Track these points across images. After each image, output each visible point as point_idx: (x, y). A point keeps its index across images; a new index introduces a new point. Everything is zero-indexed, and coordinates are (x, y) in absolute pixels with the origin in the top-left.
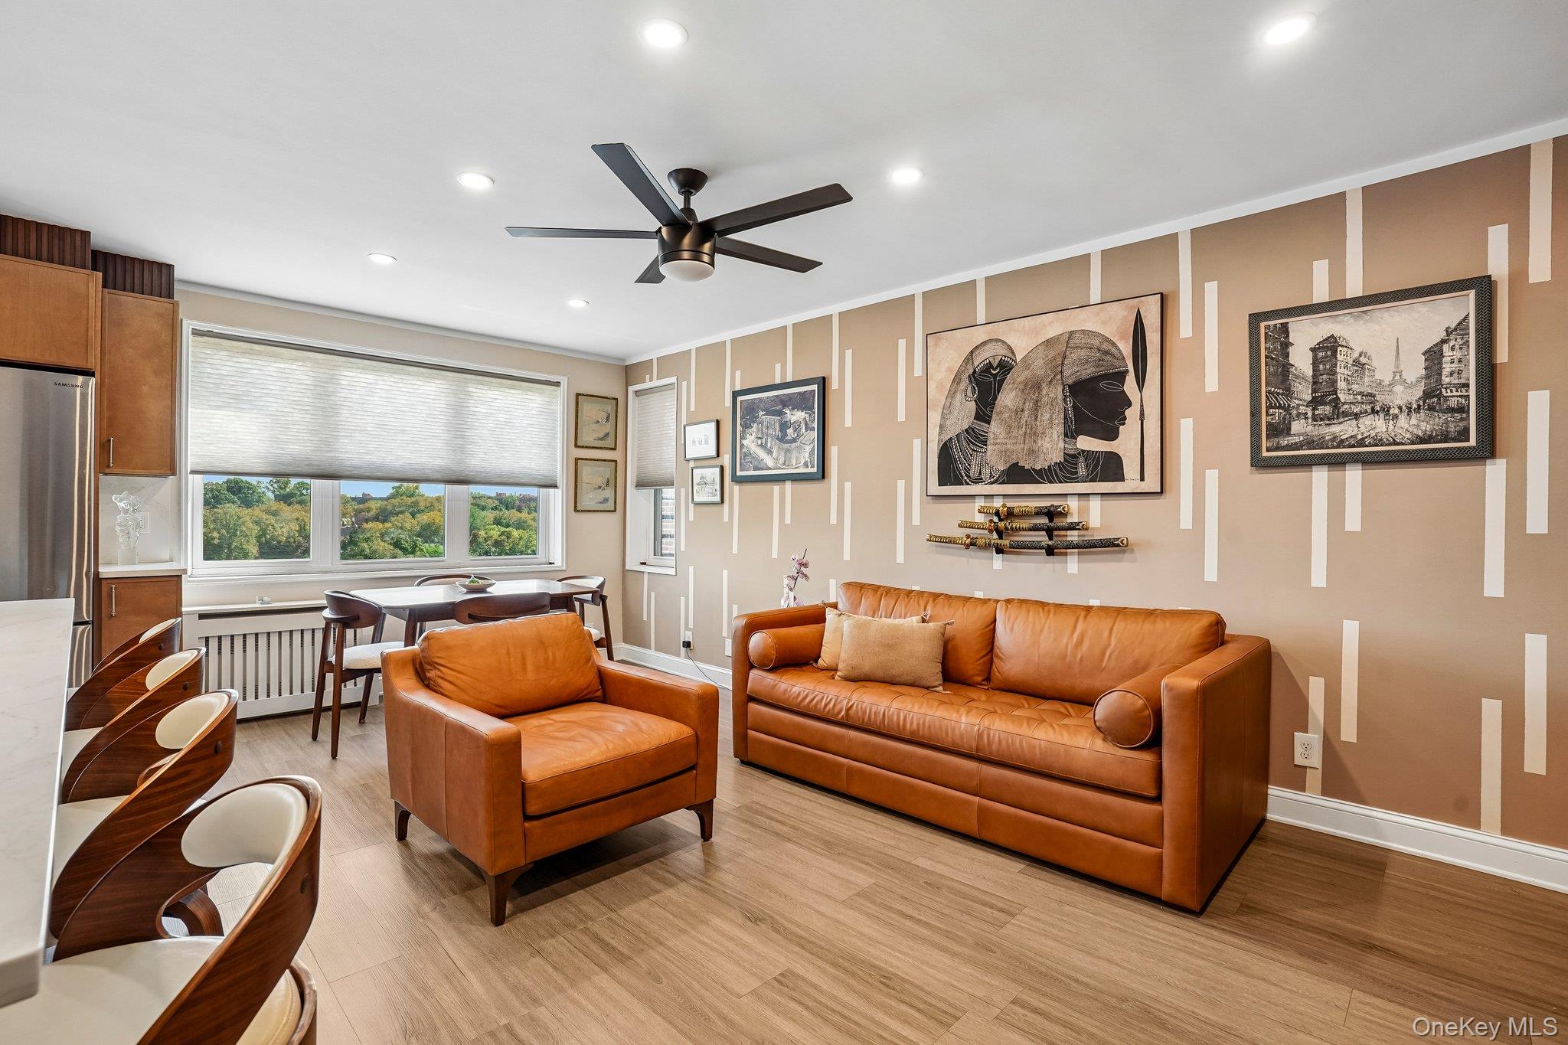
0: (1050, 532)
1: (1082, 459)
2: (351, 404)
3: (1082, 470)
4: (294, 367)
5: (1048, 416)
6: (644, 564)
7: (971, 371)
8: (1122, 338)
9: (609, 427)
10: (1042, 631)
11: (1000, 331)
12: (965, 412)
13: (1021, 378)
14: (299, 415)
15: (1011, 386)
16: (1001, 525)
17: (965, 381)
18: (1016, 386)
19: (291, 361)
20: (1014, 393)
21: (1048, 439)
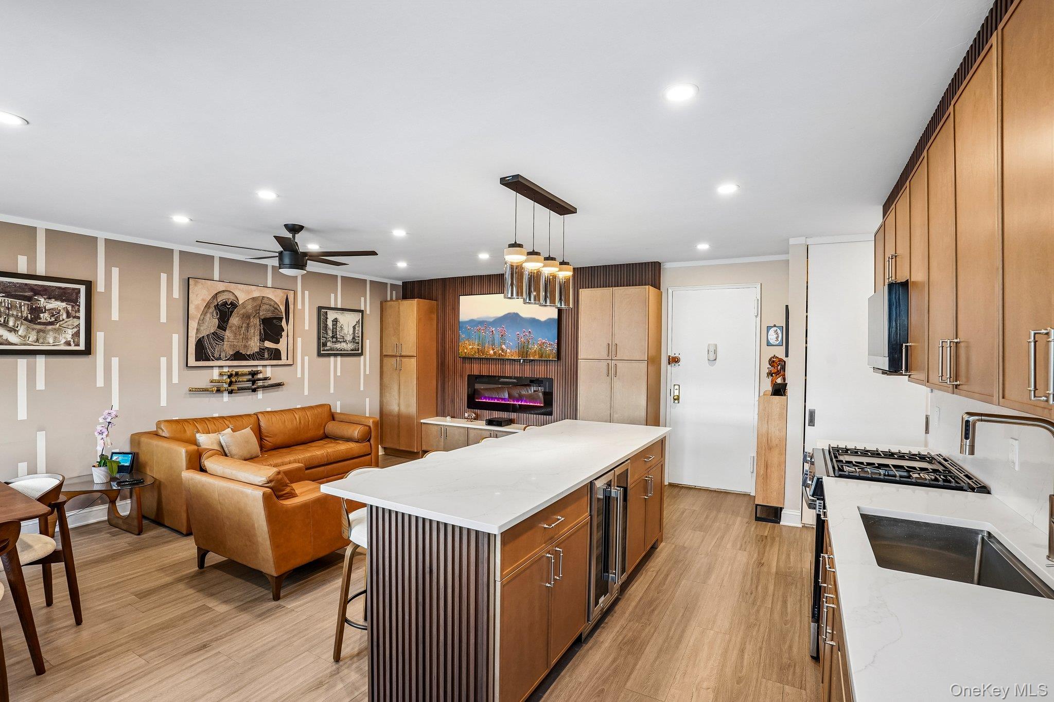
0: (254, 382)
1: (266, 351)
3: (266, 356)
5: (253, 331)
7: (216, 304)
11: (232, 287)
12: (211, 324)
13: (242, 312)
15: (236, 315)
17: (212, 309)
18: (238, 315)
20: (238, 318)
21: (253, 341)
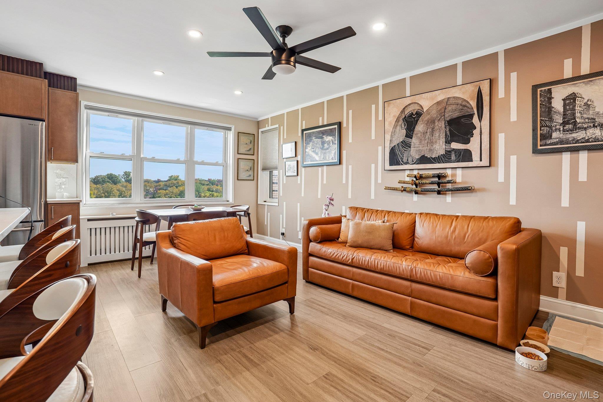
0: (439, 184)
1: (453, 152)
3: (453, 157)
5: (438, 134)
6: (265, 201)
7: (404, 117)
8: (471, 100)
9: (251, 146)
10: (436, 226)
12: (401, 134)
13: (426, 118)
15: (421, 122)
16: (417, 182)
17: (401, 121)
18: (424, 122)
20: (423, 125)
21: (438, 144)
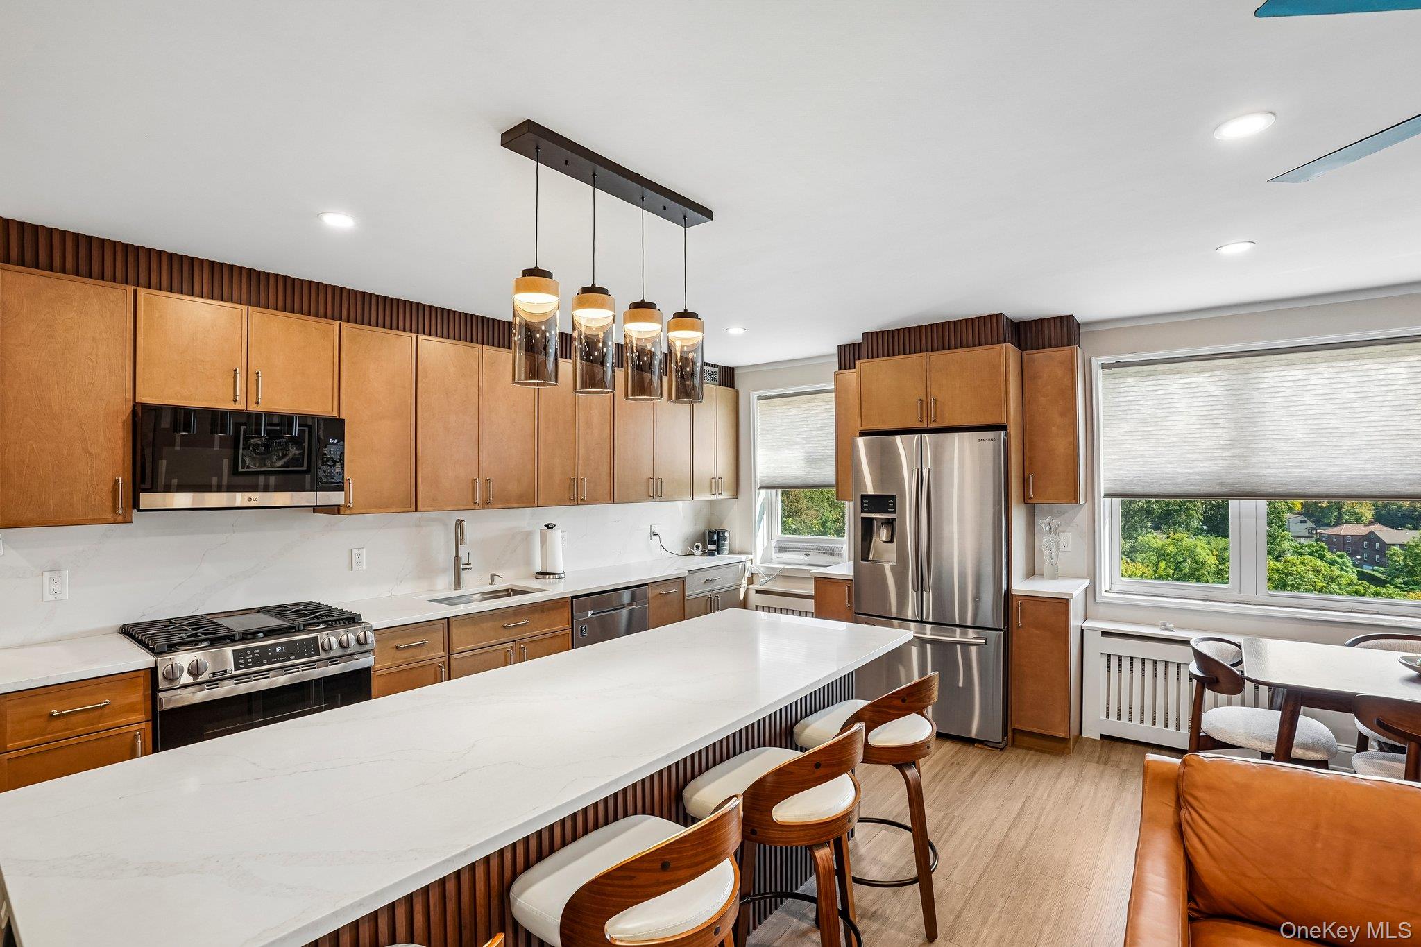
2: (1272, 410)
4: (1201, 379)
14: (1207, 431)
19: (1196, 374)
